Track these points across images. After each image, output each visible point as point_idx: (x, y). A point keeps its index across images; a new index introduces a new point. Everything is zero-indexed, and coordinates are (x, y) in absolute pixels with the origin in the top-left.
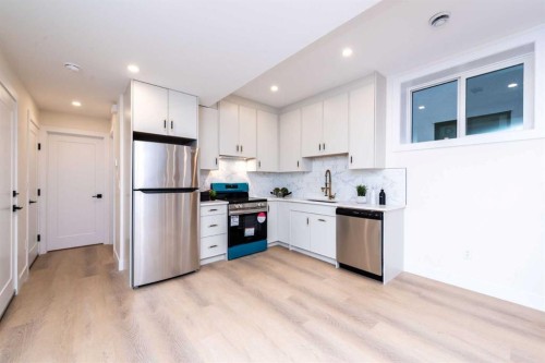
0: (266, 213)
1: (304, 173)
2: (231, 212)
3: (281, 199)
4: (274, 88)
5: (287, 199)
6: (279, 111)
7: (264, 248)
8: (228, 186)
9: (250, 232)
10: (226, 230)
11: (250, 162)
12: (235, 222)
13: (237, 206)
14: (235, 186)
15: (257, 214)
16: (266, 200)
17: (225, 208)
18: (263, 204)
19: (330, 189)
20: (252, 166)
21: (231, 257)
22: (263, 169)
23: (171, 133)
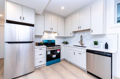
0: (60, 50)
1: (73, 37)
2: (47, 50)
3: (65, 45)
4: (63, 8)
5: (67, 45)
6: (64, 18)
7: (59, 61)
8: (48, 41)
9: (54, 56)
10: (45, 56)
11: (56, 33)
12: (49, 53)
13: (49, 48)
14: (51, 41)
15: (57, 50)
16: (60, 46)
17: (45, 48)
18: (59, 47)
19: (82, 42)
20: (56, 35)
21: (48, 65)
22: (59, 36)
23: (23, 22)
